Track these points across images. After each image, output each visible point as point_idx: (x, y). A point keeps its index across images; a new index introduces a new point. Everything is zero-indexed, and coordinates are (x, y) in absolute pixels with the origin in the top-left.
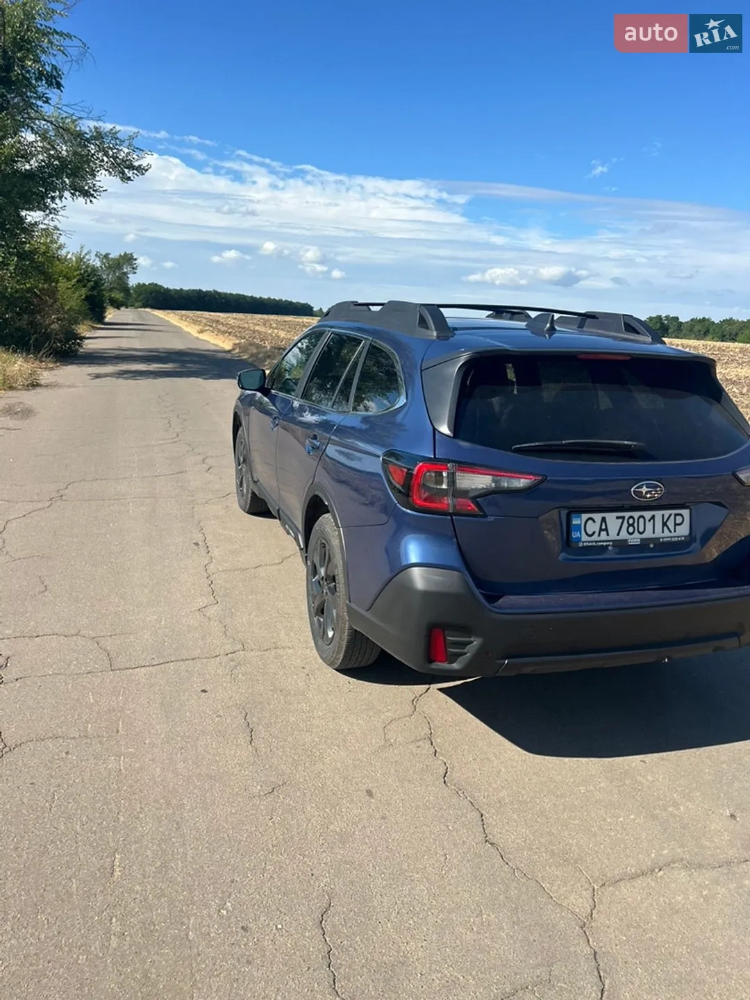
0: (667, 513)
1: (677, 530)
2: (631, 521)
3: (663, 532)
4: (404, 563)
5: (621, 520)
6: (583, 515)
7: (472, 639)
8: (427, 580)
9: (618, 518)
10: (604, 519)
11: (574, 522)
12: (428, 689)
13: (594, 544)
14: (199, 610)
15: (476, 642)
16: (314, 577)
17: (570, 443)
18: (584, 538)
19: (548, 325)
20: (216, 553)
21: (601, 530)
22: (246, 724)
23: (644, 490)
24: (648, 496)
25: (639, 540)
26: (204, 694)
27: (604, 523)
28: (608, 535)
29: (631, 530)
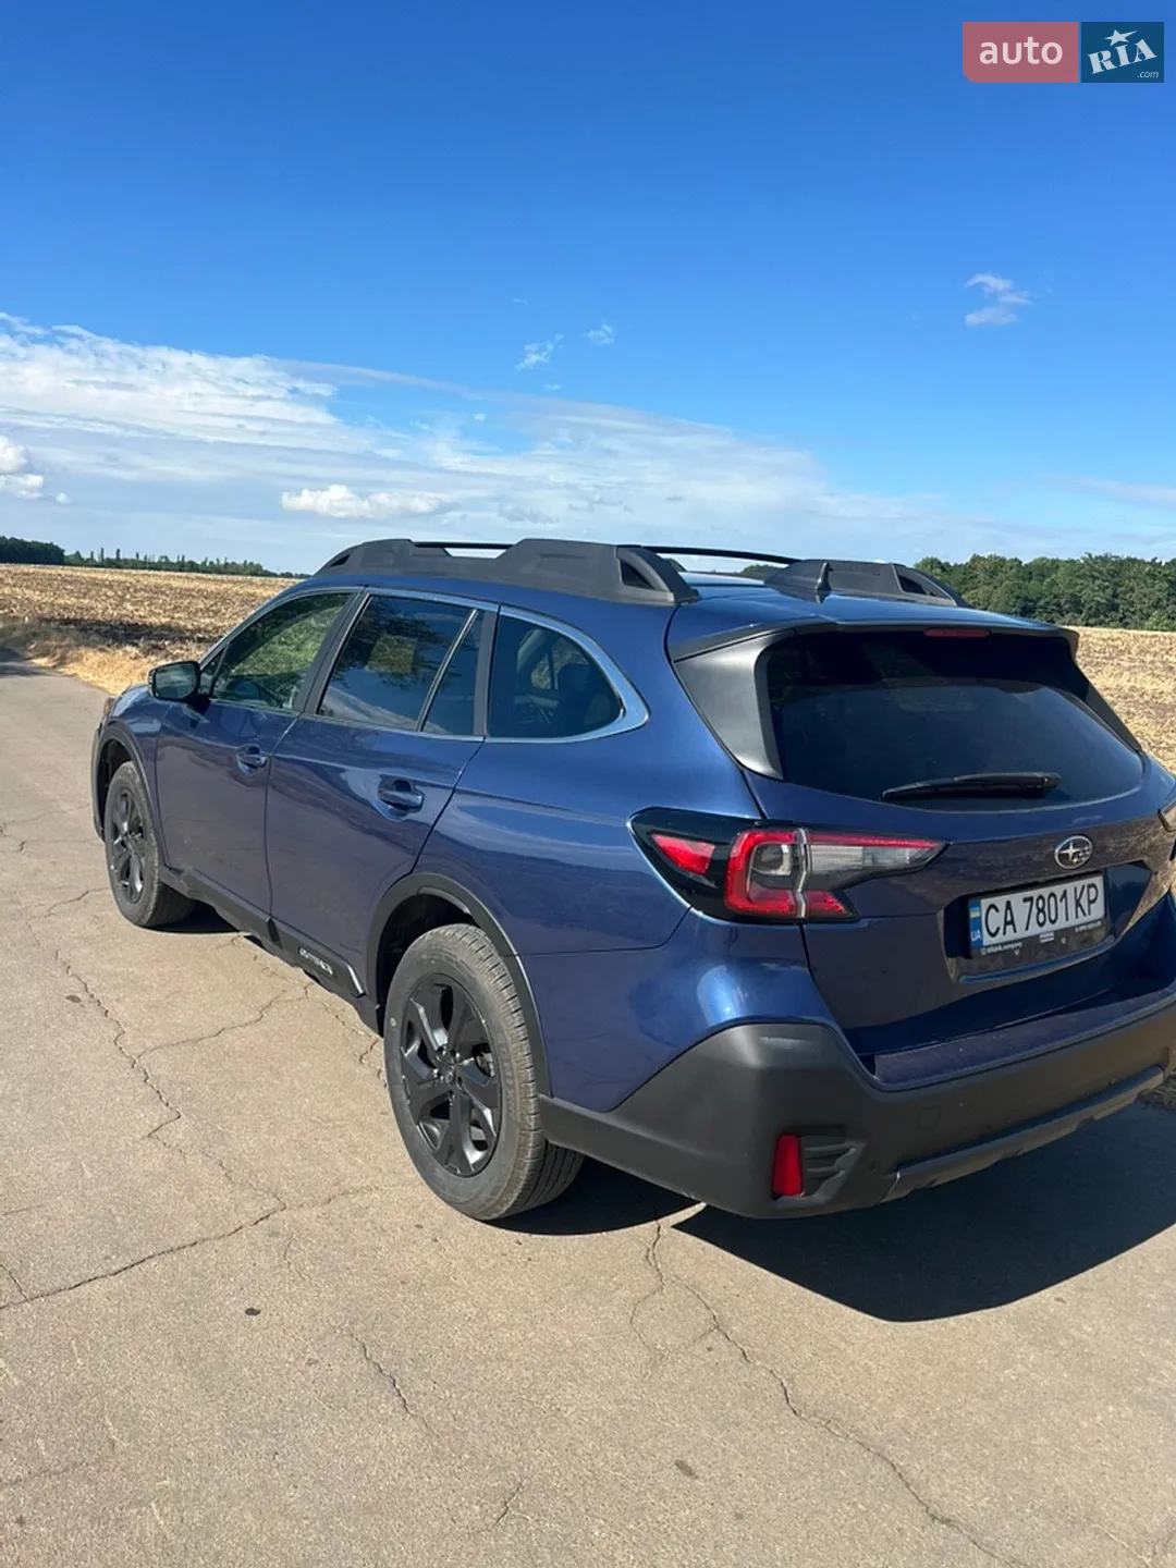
3: (1077, 917)
4: (712, 1023)
5: (1028, 904)
6: (983, 901)
7: (846, 1145)
8: (765, 1050)
9: (1025, 900)
10: (1008, 903)
12: (659, 1229)
13: (1000, 948)
14: (150, 1135)
15: (854, 1149)
16: (408, 1046)
17: (966, 781)
18: (987, 940)
19: (820, 581)
20: (121, 1012)
21: (1006, 923)
22: (374, 1370)
23: (1071, 851)
24: (1075, 860)
25: (1052, 934)
26: (254, 1318)
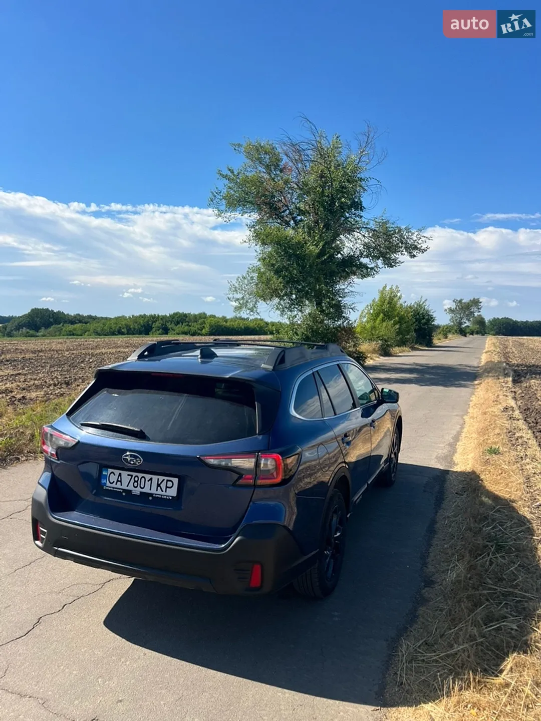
0: (161, 478)
1: (167, 491)
2: (136, 479)
5: (130, 477)
6: (109, 469)
9: (128, 475)
11: (104, 473)
18: (108, 484)
21: (118, 481)
27: (120, 477)
28: (121, 485)
29: (136, 484)
